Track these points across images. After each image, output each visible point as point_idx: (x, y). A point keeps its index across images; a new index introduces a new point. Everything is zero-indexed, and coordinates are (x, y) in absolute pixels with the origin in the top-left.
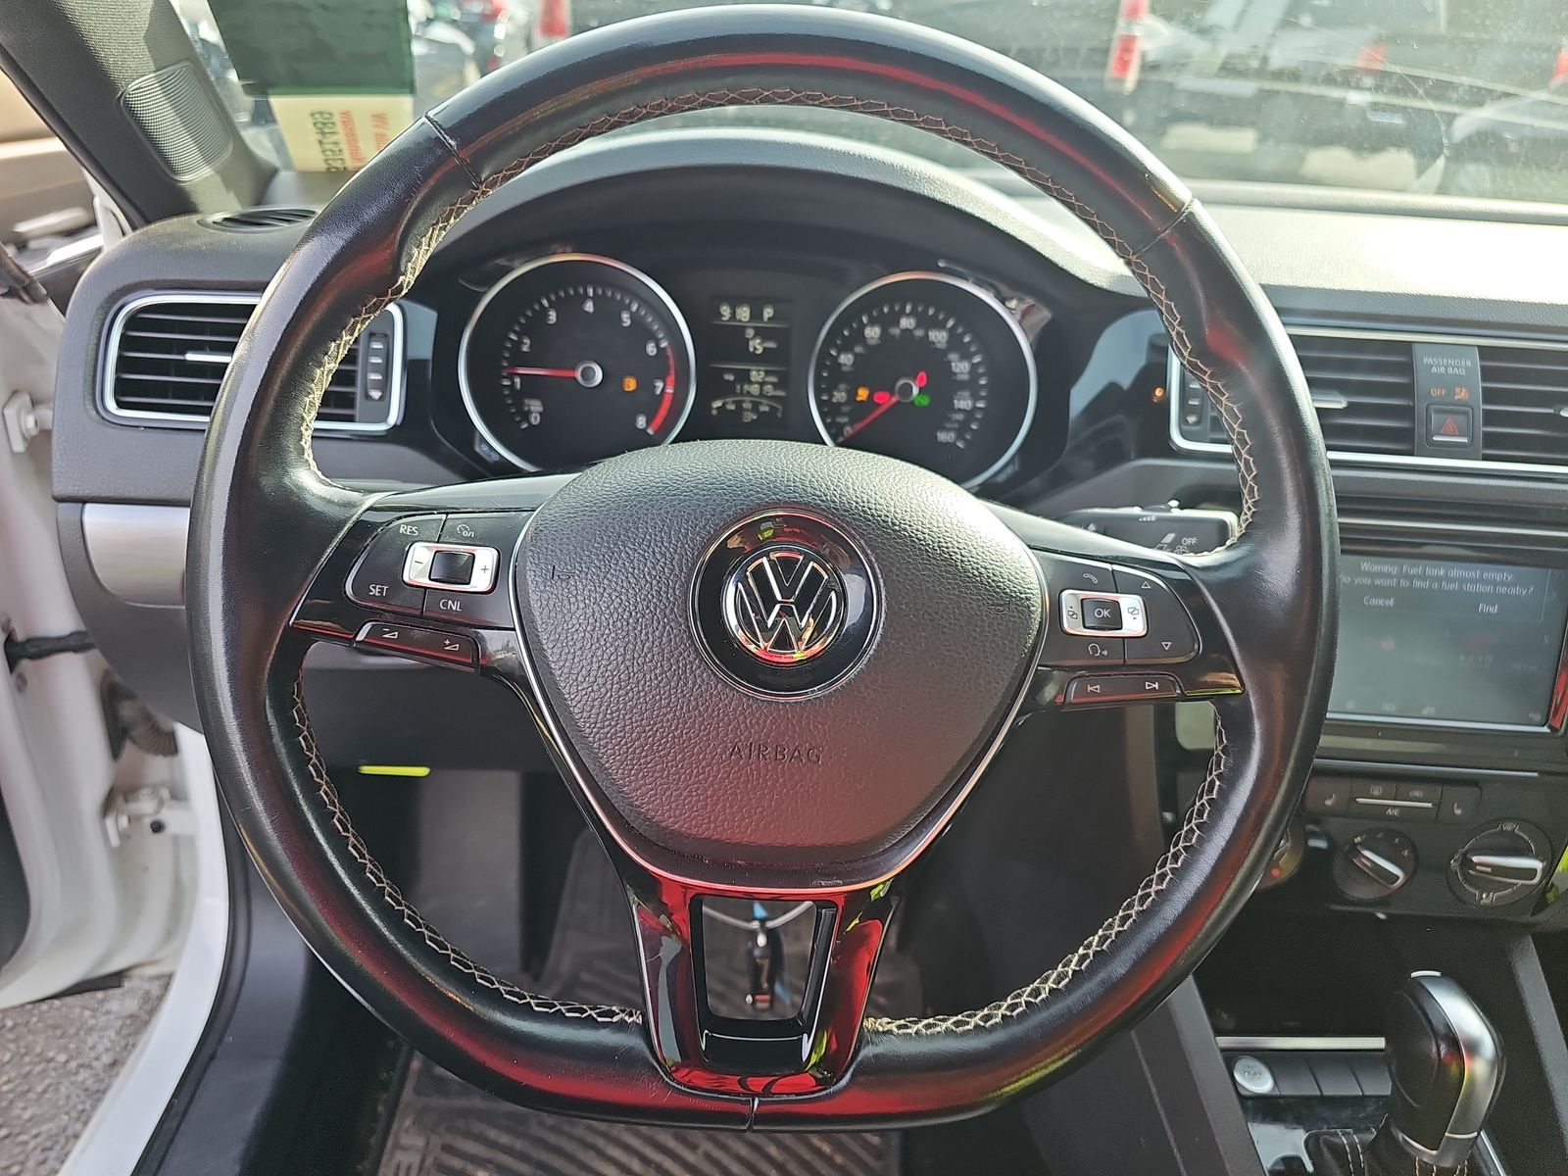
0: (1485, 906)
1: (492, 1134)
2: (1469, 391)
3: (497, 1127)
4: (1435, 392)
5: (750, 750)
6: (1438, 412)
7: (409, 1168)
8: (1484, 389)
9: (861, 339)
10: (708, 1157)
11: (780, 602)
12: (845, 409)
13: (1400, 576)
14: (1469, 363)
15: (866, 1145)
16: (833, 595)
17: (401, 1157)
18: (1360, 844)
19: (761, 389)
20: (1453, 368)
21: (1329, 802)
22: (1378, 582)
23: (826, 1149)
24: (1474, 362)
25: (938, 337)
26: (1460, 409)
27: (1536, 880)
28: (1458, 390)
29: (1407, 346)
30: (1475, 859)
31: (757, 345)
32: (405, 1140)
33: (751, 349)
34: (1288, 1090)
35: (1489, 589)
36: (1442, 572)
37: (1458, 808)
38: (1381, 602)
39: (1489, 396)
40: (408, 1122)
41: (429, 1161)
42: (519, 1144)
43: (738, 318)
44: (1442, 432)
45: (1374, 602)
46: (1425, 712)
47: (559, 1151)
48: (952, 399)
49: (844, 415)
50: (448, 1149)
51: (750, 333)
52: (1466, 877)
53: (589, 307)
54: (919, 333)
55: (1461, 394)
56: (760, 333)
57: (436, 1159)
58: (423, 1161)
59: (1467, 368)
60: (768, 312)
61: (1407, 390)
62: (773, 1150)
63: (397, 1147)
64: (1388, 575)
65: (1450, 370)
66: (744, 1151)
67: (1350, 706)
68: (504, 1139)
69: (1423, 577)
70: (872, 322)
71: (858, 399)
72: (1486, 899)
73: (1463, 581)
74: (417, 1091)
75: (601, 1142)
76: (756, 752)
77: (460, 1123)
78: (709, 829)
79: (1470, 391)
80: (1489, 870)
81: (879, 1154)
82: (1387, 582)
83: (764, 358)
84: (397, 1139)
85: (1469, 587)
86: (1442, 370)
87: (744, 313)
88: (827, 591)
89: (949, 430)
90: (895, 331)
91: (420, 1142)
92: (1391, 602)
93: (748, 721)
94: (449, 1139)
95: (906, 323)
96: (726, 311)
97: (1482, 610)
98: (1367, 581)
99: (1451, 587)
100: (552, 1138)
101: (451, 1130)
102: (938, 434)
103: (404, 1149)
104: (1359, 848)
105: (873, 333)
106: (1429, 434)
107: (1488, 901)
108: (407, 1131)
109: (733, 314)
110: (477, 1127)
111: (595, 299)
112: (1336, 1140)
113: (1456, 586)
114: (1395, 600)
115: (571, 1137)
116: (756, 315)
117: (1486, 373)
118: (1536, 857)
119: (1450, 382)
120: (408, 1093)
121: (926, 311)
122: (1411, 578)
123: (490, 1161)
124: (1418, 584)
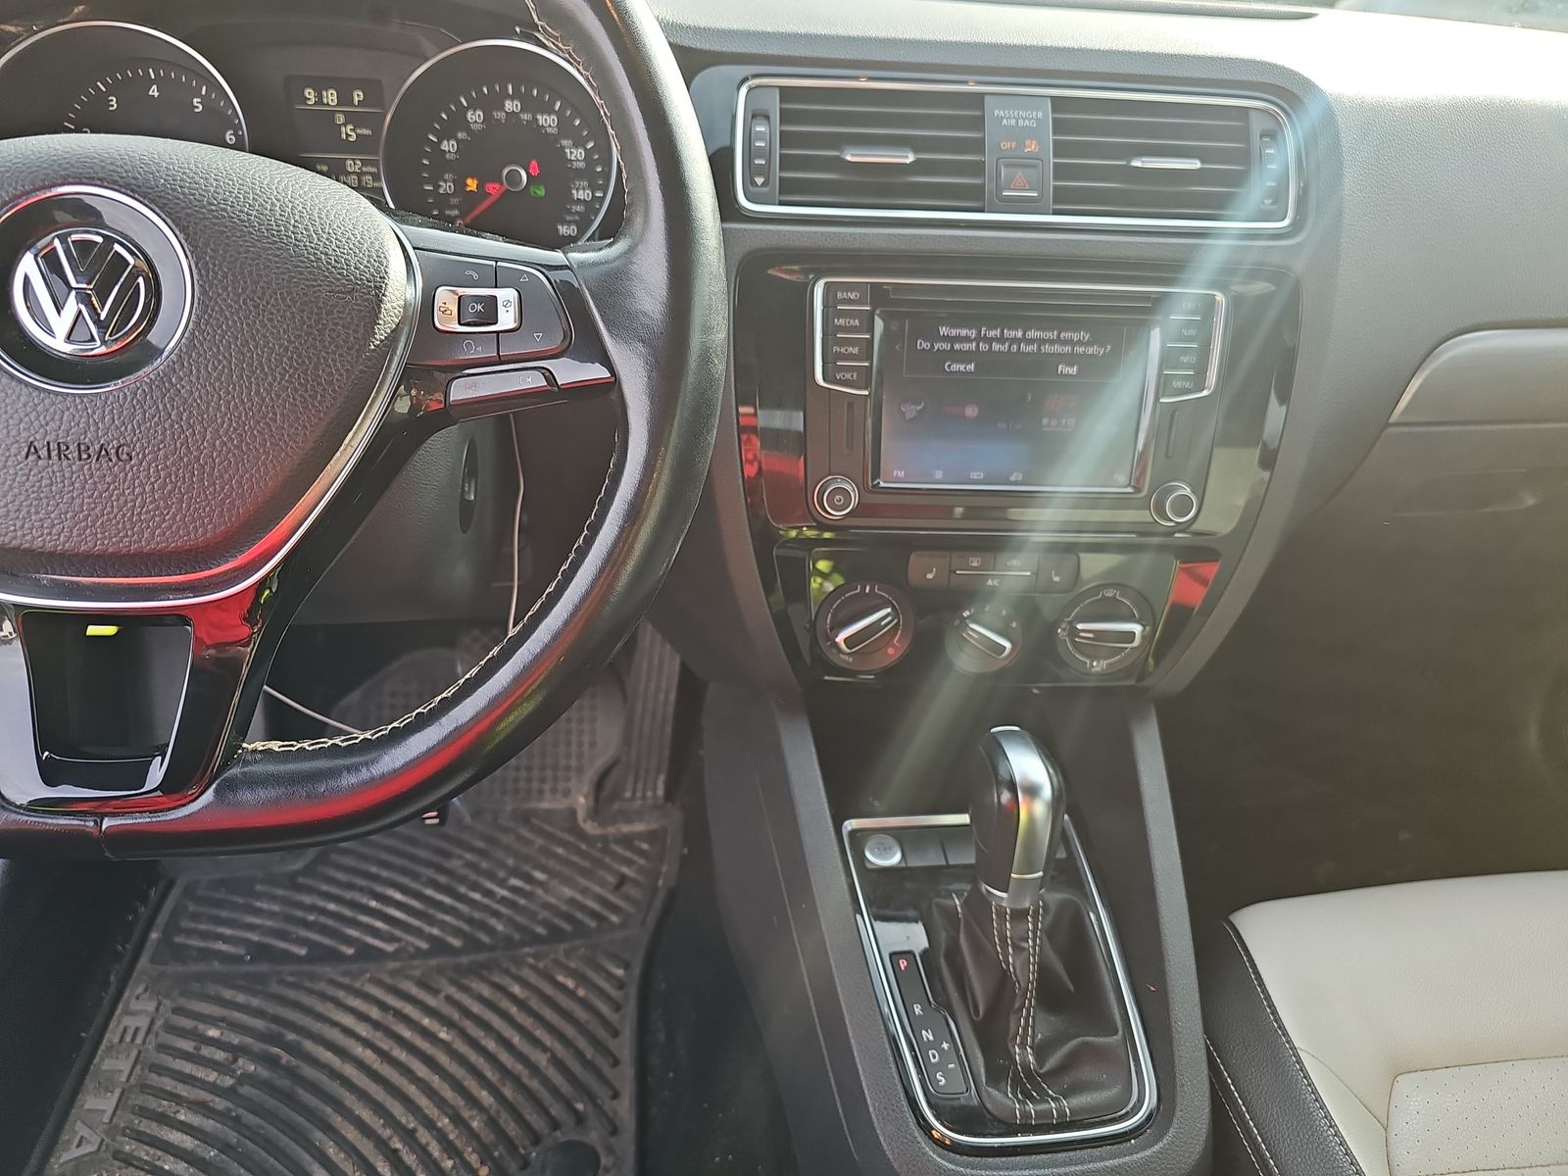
0: (1097, 674)
1: (228, 994)
2: (1039, 144)
3: (232, 987)
4: (1005, 145)
5: (49, 449)
6: (1007, 166)
7: (137, 1030)
8: (1055, 142)
9: (465, 125)
10: (449, 999)
11: (75, 289)
12: (454, 201)
13: (979, 339)
14: (1040, 115)
15: (610, 976)
16: (141, 280)
17: (130, 1022)
18: (968, 617)
19: (359, 181)
20: (1024, 120)
21: (930, 576)
22: (957, 346)
23: (570, 983)
24: (1045, 114)
25: (548, 121)
26: (1028, 163)
27: (1136, 643)
28: (1028, 142)
29: (978, 100)
30: (1080, 626)
31: (349, 132)
32: (134, 1005)
33: (344, 136)
34: (916, 862)
35: (1067, 349)
36: (1020, 334)
37: (1055, 575)
38: (962, 368)
39: (1060, 149)
40: (140, 990)
41: (159, 1023)
42: (255, 1002)
43: (325, 101)
44: (1012, 187)
45: (955, 367)
46: (1012, 479)
47: (296, 1005)
48: (570, 189)
49: (452, 207)
50: (178, 1011)
51: (340, 119)
52: (1074, 644)
53: (154, 91)
54: (526, 117)
55: (1032, 147)
56: (350, 118)
57: (167, 1020)
58: (152, 1022)
59: (1038, 120)
60: (358, 96)
61: (978, 146)
62: (516, 989)
63: (127, 1012)
64: (967, 339)
65: (1021, 122)
66: (486, 991)
67: (939, 475)
68: (241, 998)
69: (1001, 340)
70: (473, 106)
71: (468, 189)
72: (1098, 666)
73: (1042, 342)
74: (153, 960)
75: (341, 994)
76: (56, 452)
77: (196, 986)
78: (15, 538)
79: (1041, 145)
80: (1091, 635)
81: (621, 985)
82: (966, 346)
83: (361, 146)
84: (128, 1002)
85: (1047, 348)
86: (1013, 122)
87: (331, 97)
88: (133, 277)
89: (569, 223)
90: (500, 115)
91: (151, 1007)
92: (971, 367)
93: (42, 418)
94: (182, 1002)
95: (510, 106)
96: (310, 94)
97: (1062, 372)
98: (946, 346)
99: (1030, 348)
100: (292, 994)
101: (183, 994)
102: (560, 227)
103: (133, 1014)
104: (967, 621)
105: (475, 117)
106: (999, 189)
107: (1098, 669)
108: (137, 998)
109: (320, 97)
110: (213, 989)
111: (158, 81)
112: (948, 902)
113: (1034, 347)
114: (976, 367)
115: (311, 992)
116: (345, 99)
117: (1059, 127)
118: (1138, 622)
119: (1020, 134)
120: (144, 961)
121: (529, 91)
122: (990, 341)
123: (223, 1019)
124: (996, 347)
